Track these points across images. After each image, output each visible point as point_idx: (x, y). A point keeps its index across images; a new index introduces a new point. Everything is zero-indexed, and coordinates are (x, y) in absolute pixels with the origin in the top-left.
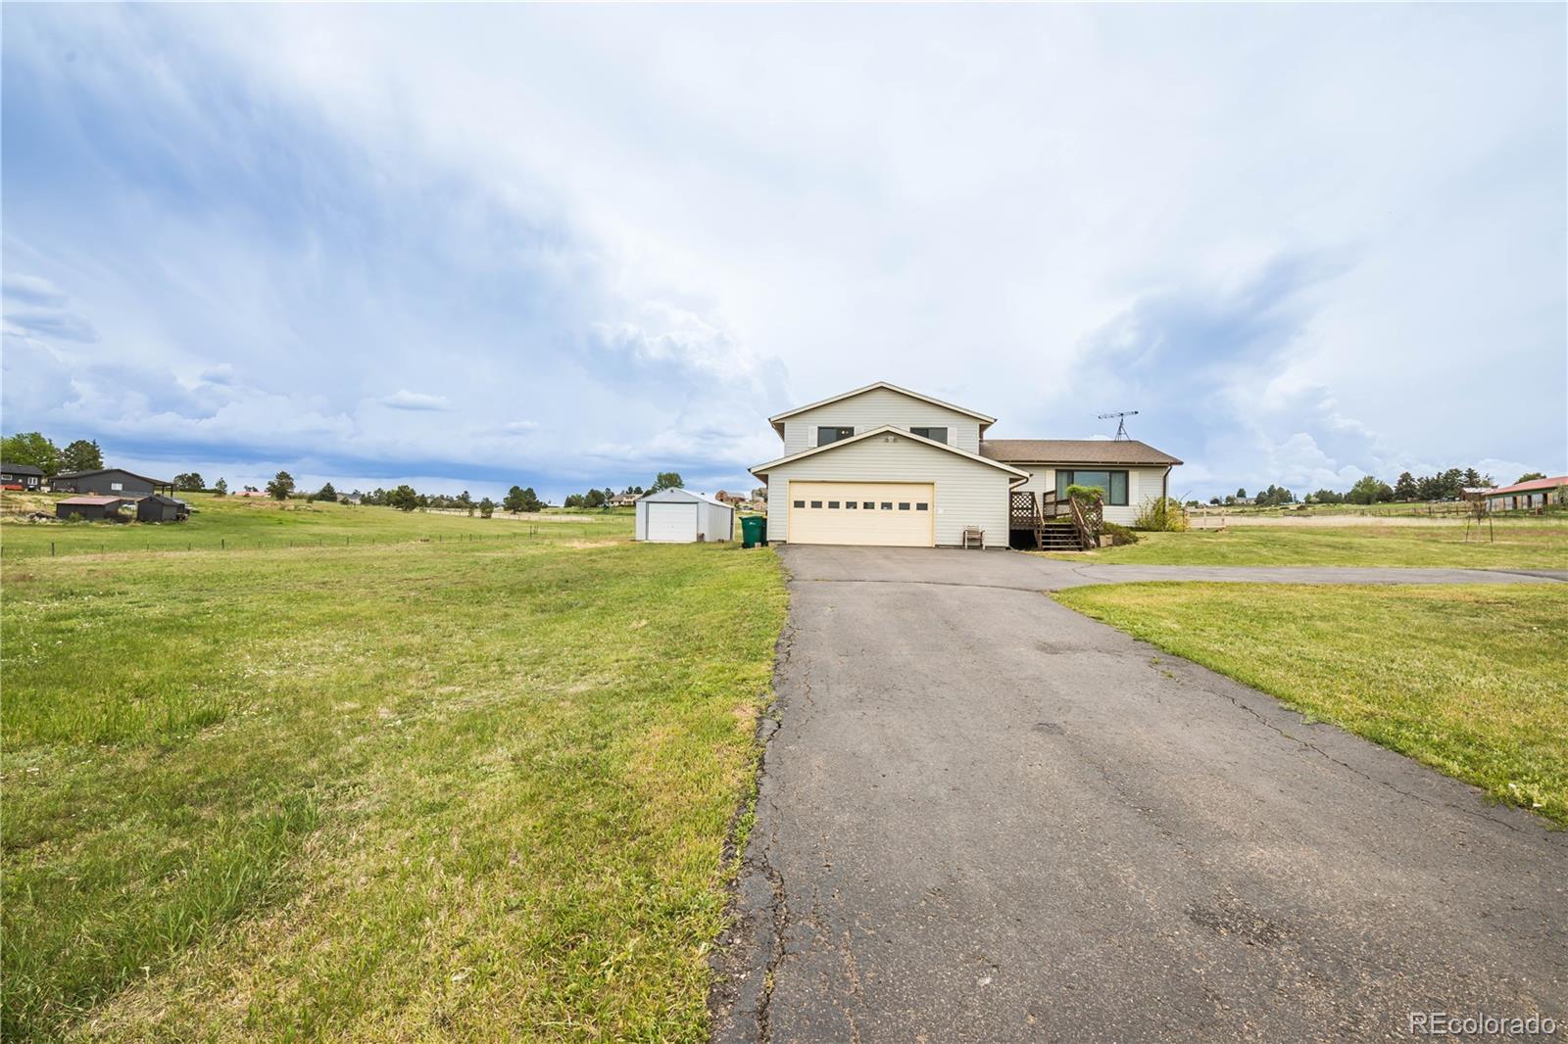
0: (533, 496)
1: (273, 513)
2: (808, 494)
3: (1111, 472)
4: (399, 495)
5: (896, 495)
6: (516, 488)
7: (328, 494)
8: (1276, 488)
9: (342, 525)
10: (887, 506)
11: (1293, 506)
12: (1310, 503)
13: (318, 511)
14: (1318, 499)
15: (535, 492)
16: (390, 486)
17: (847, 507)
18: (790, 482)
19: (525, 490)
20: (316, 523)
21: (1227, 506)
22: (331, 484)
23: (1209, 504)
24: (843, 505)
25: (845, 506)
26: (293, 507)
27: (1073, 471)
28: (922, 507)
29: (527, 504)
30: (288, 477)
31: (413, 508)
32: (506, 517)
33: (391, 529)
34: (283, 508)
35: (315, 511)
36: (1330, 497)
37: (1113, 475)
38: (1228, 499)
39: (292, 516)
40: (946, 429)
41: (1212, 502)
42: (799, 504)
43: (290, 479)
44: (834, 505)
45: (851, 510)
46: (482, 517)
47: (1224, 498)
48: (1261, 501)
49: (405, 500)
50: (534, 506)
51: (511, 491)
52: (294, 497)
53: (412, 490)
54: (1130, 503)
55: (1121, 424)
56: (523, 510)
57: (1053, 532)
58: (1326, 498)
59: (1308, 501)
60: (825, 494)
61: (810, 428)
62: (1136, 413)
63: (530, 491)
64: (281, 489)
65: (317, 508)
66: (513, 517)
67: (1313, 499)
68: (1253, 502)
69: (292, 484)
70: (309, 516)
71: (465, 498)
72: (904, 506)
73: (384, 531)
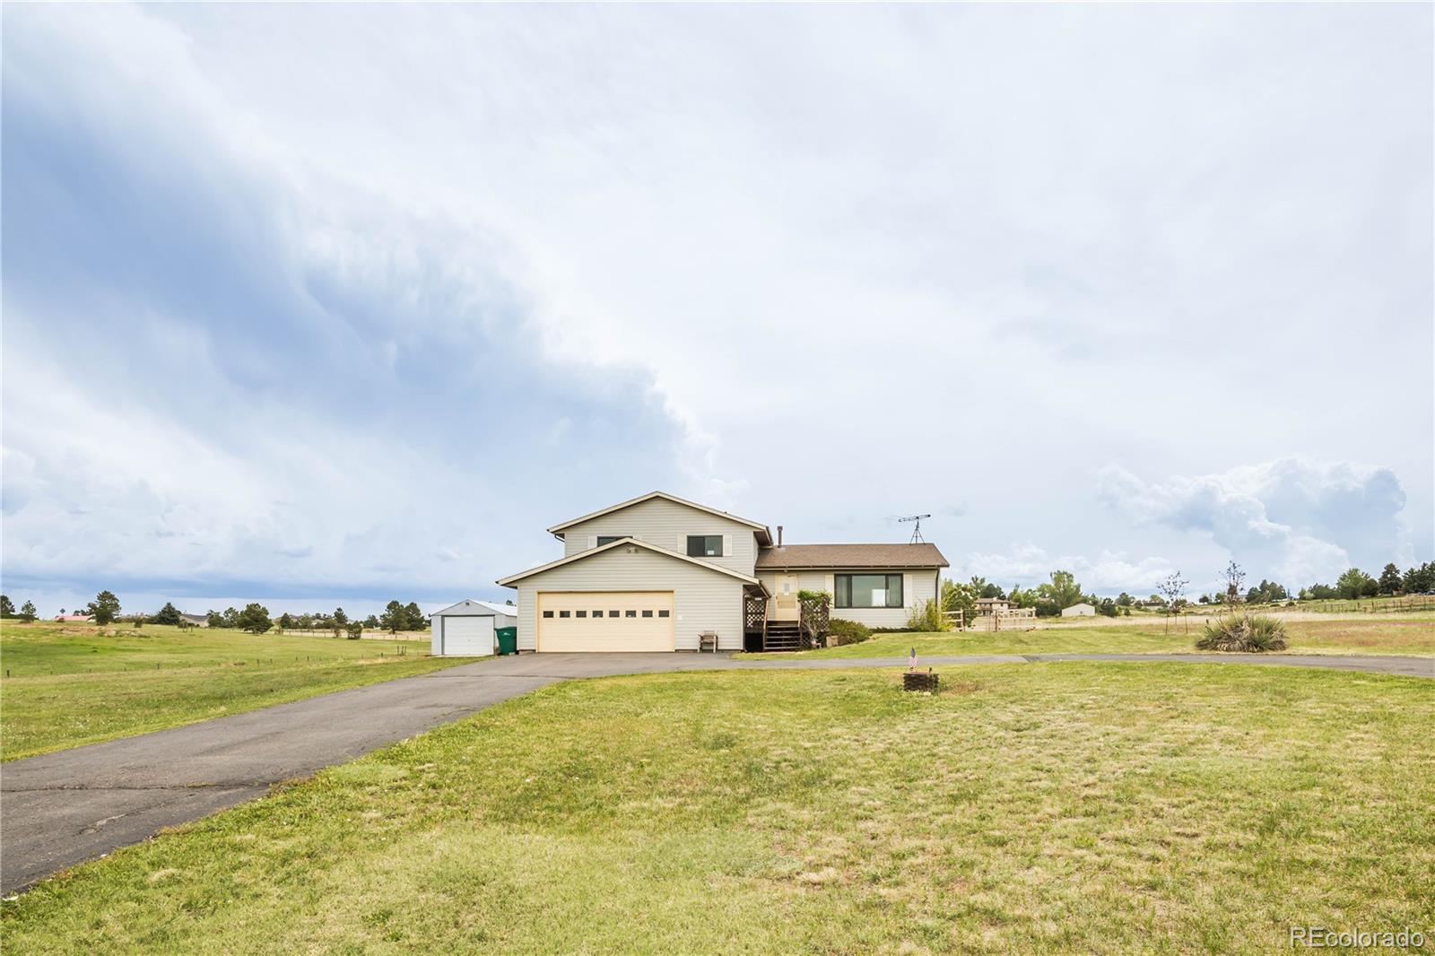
0: (417, 611)
1: (89, 640)
2: (556, 604)
3: (887, 575)
4: (248, 615)
5: (639, 604)
6: (395, 603)
7: (169, 617)
8: (1269, 583)
9: (171, 651)
10: (631, 614)
11: (1283, 603)
12: (1304, 599)
13: (145, 637)
14: (1312, 595)
15: (419, 606)
16: (240, 606)
17: (594, 616)
18: (539, 593)
19: (406, 605)
20: (140, 650)
21: (1218, 604)
22: (173, 605)
23: (1198, 603)
24: (589, 614)
25: (592, 615)
26: (113, 633)
27: (851, 575)
28: (664, 614)
29: (409, 621)
30: (112, 597)
31: (266, 630)
32: (381, 638)
33: (229, 654)
34: (101, 634)
35: (141, 636)
36: (1326, 591)
37: (890, 579)
38: (1218, 596)
39: (112, 643)
40: (722, 536)
41: (1201, 601)
42: (549, 614)
43: (114, 599)
44: (581, 614)
45: (598, 618)
46: (350, 638)
47: (1214, 596)
48: (1253, 598)
49: (254, 621)
50: (417, 624)
51: (389, 607)
52: (116, 621)
53: (264, 609)
54: (905, 605)
55: (917, 527)
56: (404, 629)
57: (781, 635)
58: (1320, 594)
59: (1303, 597)
60: (573, 603)
61: (589, 538)
62: (929, 516)
63: (413, 607)
64: (104, 612)
65: (143, 634)
66: (392, 637)
67: (1307, 594)
68: (1244, 600)
69: (117, 606)
70: (134, 643)
71: (340, 617)
72: (647, 614)
73: (221, 657)
